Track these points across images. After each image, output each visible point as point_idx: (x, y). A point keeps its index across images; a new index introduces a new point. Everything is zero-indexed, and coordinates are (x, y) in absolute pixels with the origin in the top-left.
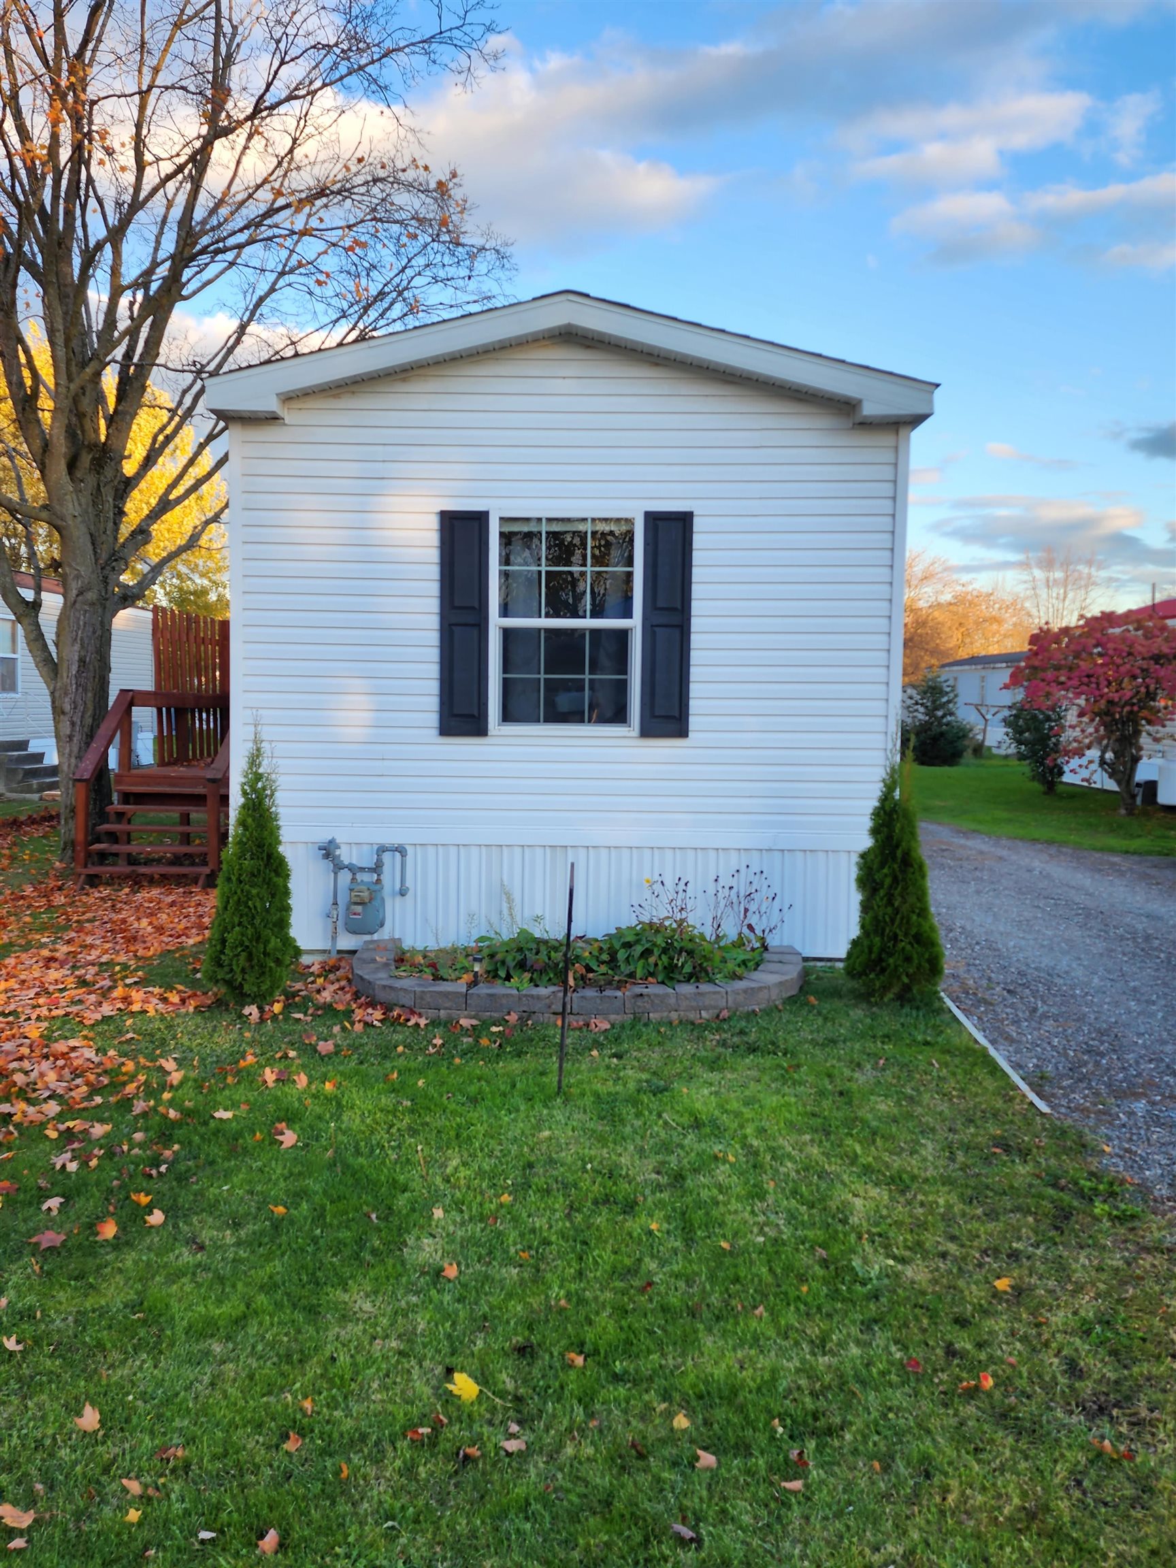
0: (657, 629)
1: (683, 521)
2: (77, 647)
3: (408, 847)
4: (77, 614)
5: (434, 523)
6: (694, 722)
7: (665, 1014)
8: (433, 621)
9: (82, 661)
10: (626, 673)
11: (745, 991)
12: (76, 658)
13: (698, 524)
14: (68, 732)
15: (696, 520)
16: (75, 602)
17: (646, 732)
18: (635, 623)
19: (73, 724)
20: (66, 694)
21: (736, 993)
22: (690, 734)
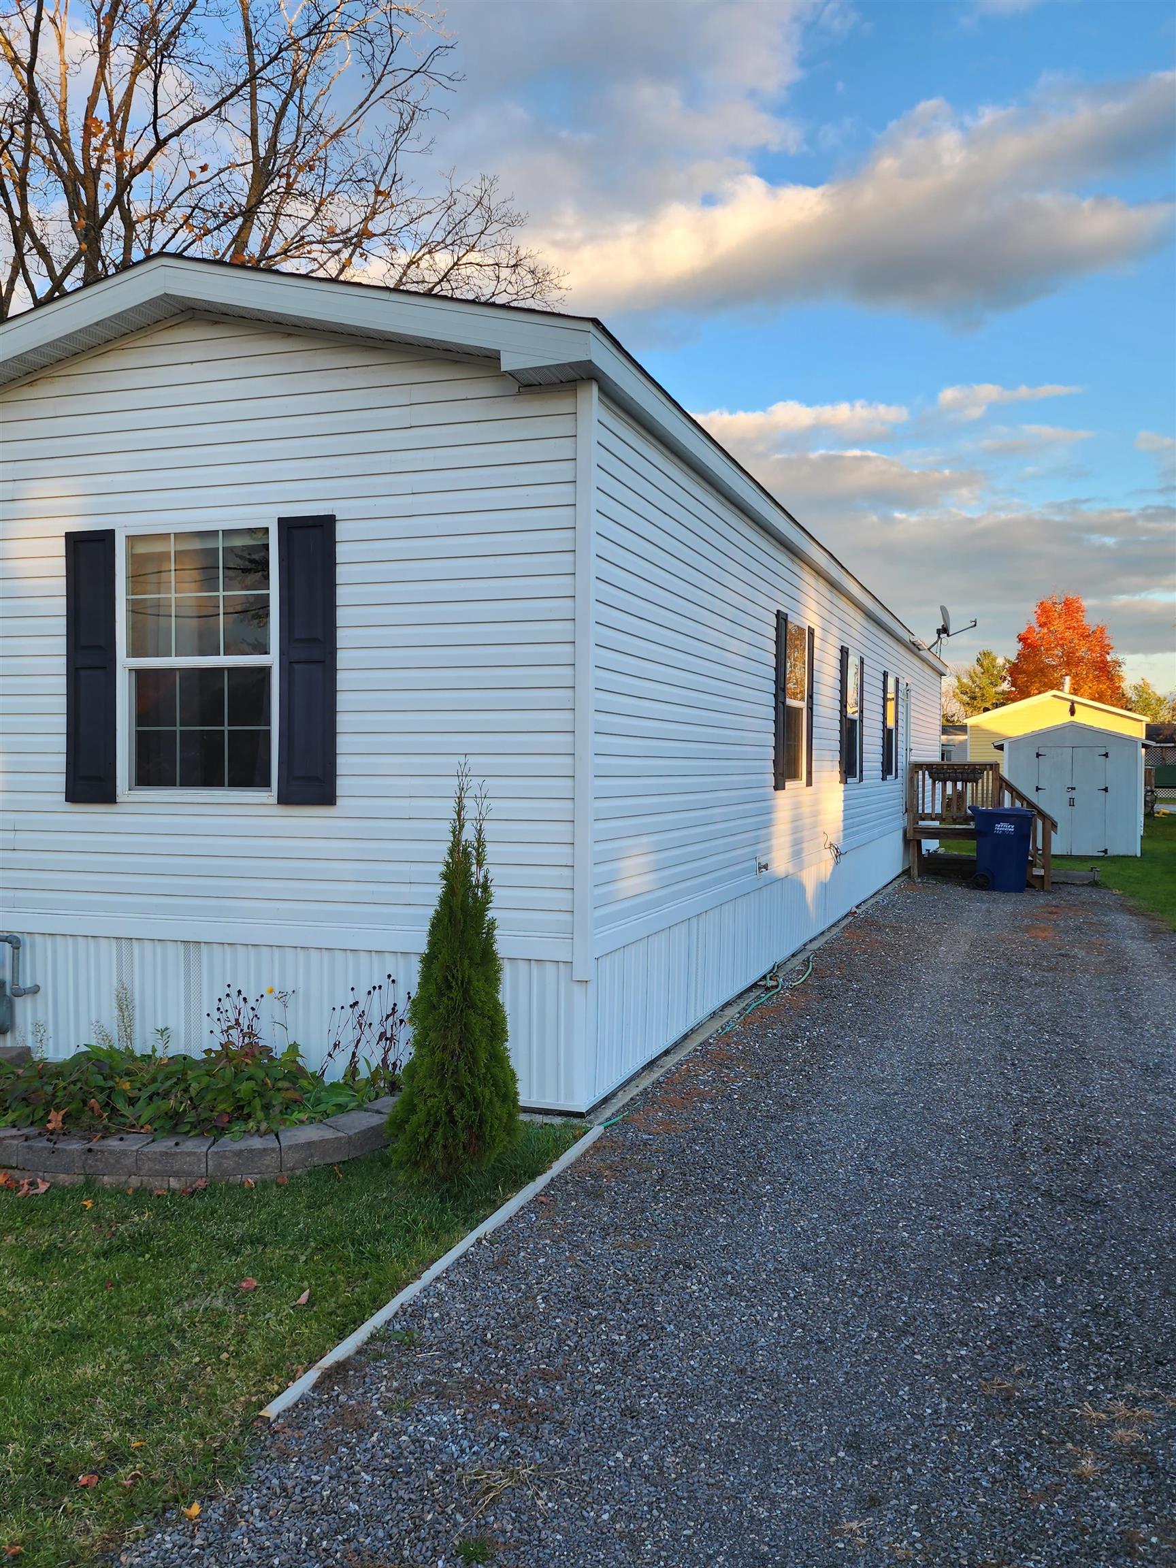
0: (296, 666)
1: (323, 527)
3: (27, 938)
5: (60, 546)
6: (343, 785)
7: (123, 1179)
8: (60, 664)
11: (239, 1153)
13: (341, 531)
15: (339, 527)
17: (284, 800)
18: (272, 659)
21: (221, 1155)
22: (339, 801)
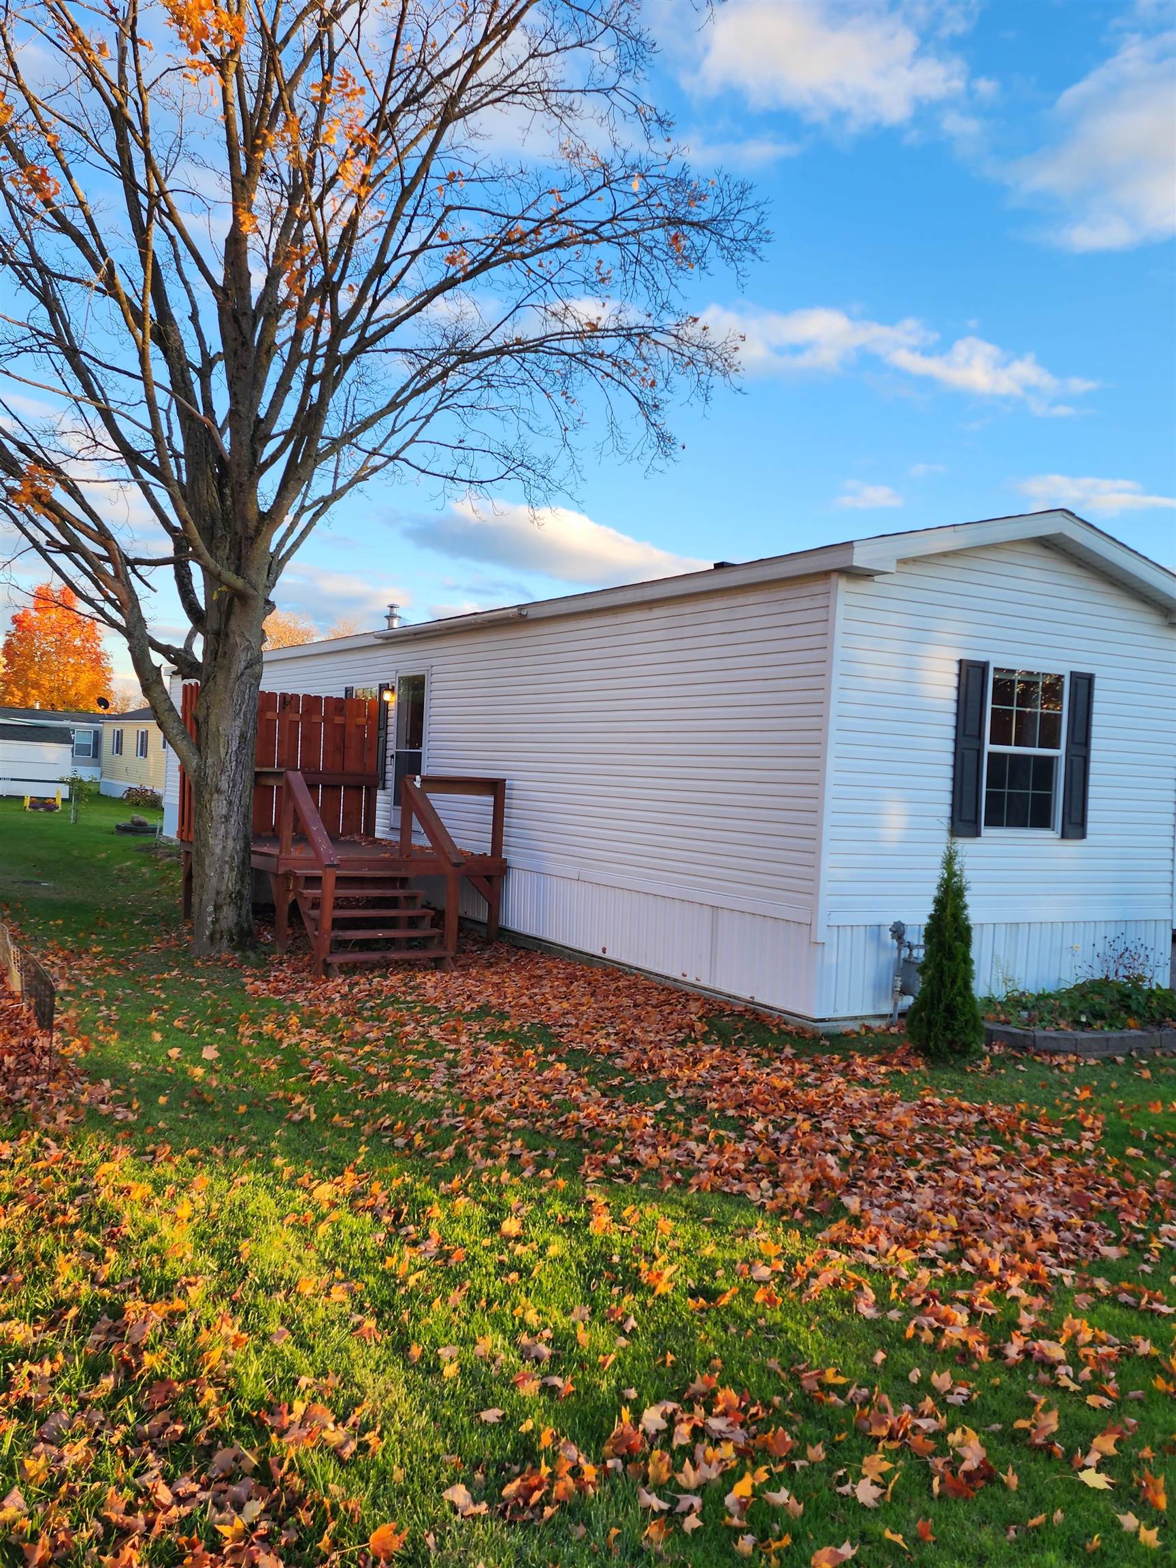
0: (1072, 758)
1: (1089, 679)
2: (239, 722)
4: (242, 687)
5: (956, 667)
6: (1090, 827)
8: (950, 746)
9: (243, 736)
10: (1050, 790)
12: (238, 733)
13: (1098, 683)
14: (224, 812)
15: (1096, 681)
16: (242, 674)
17: (1065, 835)
18: (1062, 753)
19: (230, 803)
20: (223, 771)
22: (1088, 838)
